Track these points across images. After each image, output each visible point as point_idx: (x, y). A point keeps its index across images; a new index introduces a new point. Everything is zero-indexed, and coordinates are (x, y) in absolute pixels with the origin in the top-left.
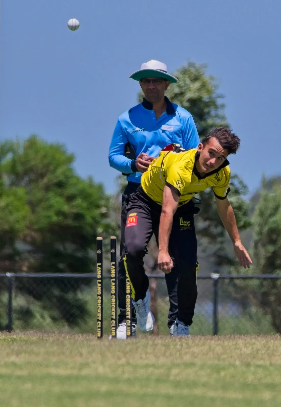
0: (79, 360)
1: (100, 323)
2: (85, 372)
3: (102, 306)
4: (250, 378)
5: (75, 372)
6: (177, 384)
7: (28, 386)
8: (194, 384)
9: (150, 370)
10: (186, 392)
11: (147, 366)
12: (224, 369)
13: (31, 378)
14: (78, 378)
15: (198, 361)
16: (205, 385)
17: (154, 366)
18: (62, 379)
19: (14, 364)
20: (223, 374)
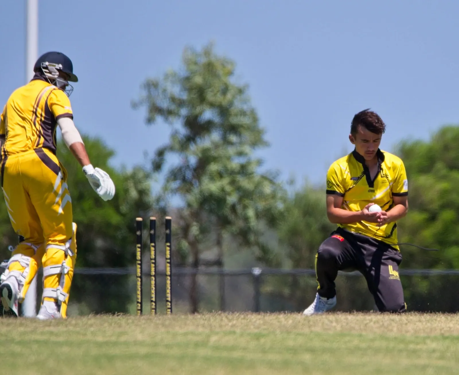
0: (118, 330)
1: (139, 305)
2: (123, 339)
3: (141, 288)
4: (291, 343)
5: (114, 339)
6: (216, 348)
7: (65, 349)
8: (233, 348)
9: (190, 337)
10: (225, 354)
11: (186, 334)
12: (263, 336)
13: (69, 344)
14: (115, 344)
15: (238, 331)
16: (245, 349)
17: (192, 333)
18: (99, 345)
19: (51, 333)
20: (262, 340)
